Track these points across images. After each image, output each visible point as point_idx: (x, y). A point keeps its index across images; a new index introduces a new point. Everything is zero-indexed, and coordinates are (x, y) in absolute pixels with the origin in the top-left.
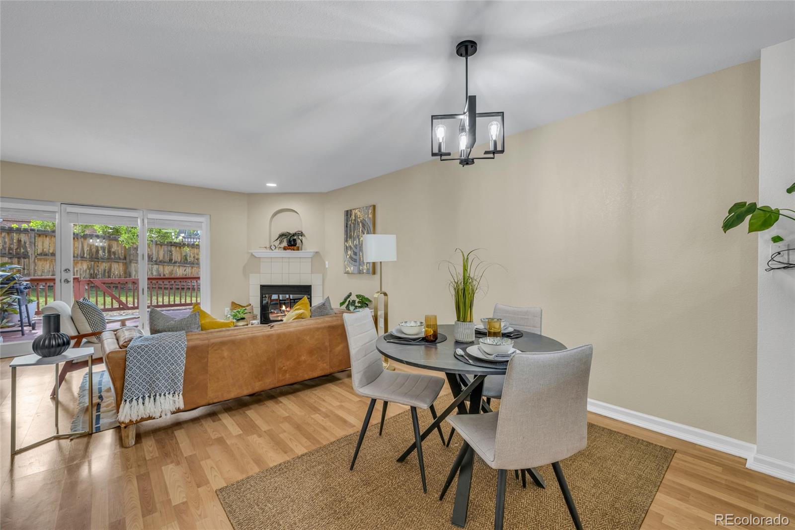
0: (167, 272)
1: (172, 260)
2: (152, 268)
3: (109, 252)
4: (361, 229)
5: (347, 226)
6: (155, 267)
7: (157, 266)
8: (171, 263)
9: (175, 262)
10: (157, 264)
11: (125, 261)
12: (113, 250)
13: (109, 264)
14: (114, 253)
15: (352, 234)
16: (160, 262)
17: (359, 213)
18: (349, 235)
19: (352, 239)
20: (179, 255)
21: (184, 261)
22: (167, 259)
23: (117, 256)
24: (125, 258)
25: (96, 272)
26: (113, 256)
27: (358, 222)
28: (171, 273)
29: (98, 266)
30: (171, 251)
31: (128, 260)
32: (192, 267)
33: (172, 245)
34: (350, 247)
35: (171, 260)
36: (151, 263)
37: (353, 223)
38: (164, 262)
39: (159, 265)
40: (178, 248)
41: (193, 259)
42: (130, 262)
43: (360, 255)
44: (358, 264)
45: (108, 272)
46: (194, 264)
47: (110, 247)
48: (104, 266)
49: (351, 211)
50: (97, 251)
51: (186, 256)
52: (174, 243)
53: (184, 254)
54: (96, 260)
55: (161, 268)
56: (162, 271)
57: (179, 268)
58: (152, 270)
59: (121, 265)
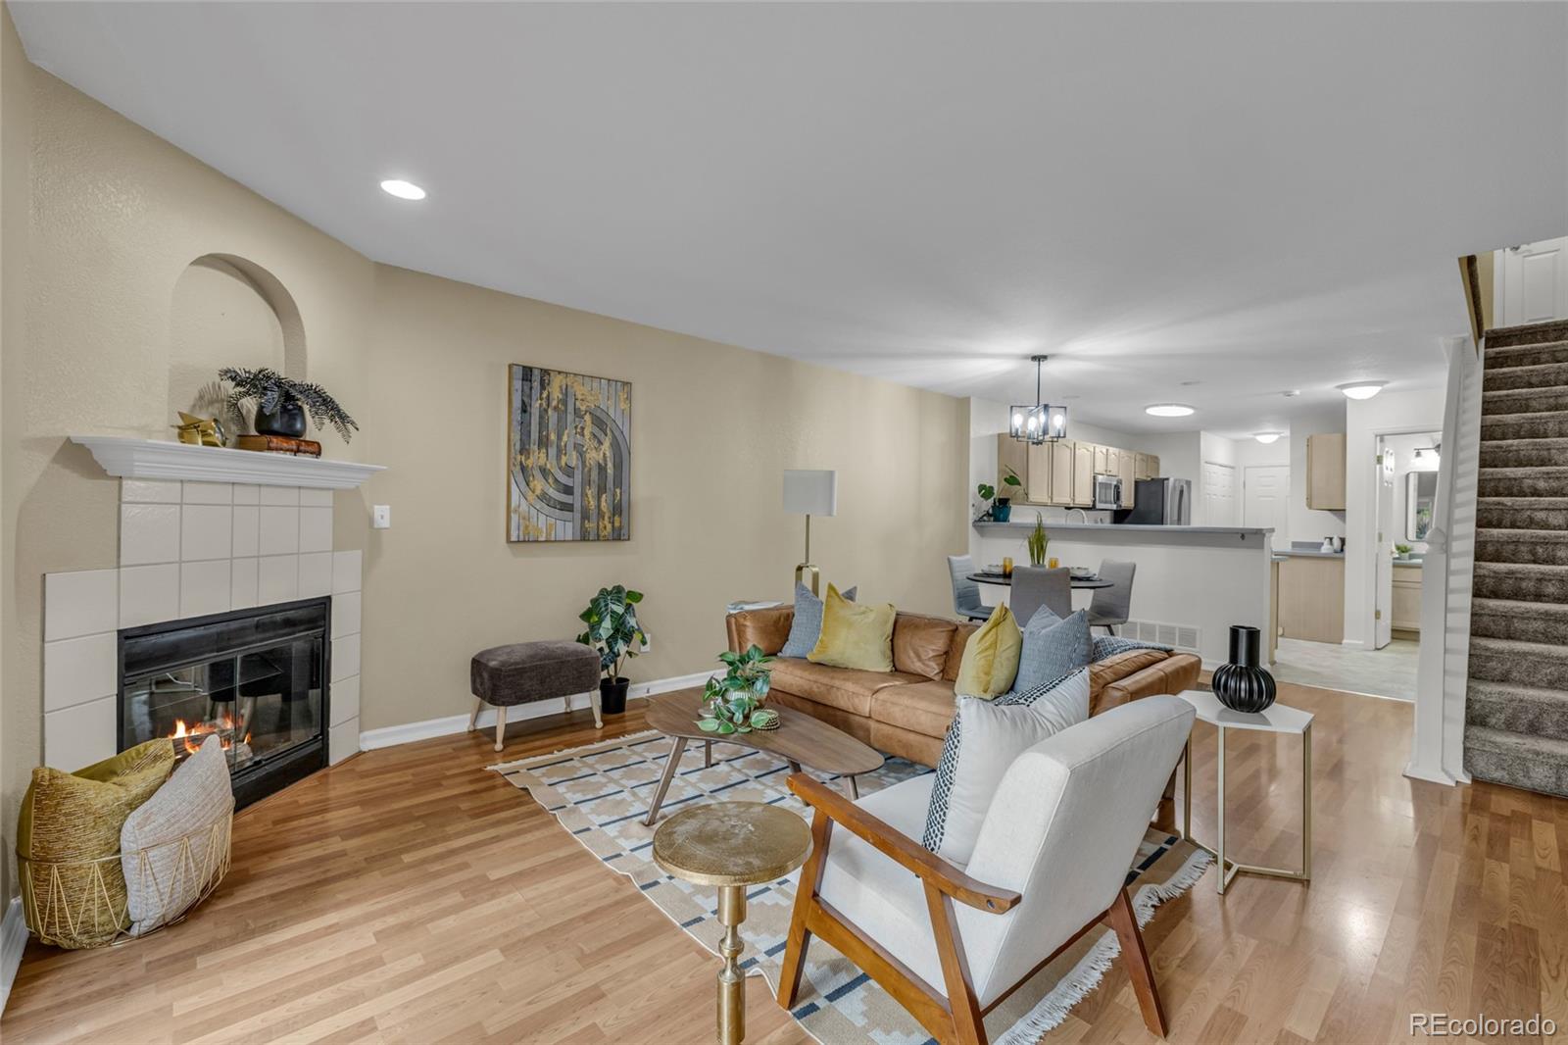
4: (587, 432)
5: (524, 410)
15: (553, 437)
17: (580, 390)
18: (535, 435)
19: (553, 451)
27: (576, 411)
34: (544, 472)
37: (556, 408)
43: (584, 495)
44: (578, 516)
49: (545, 372)
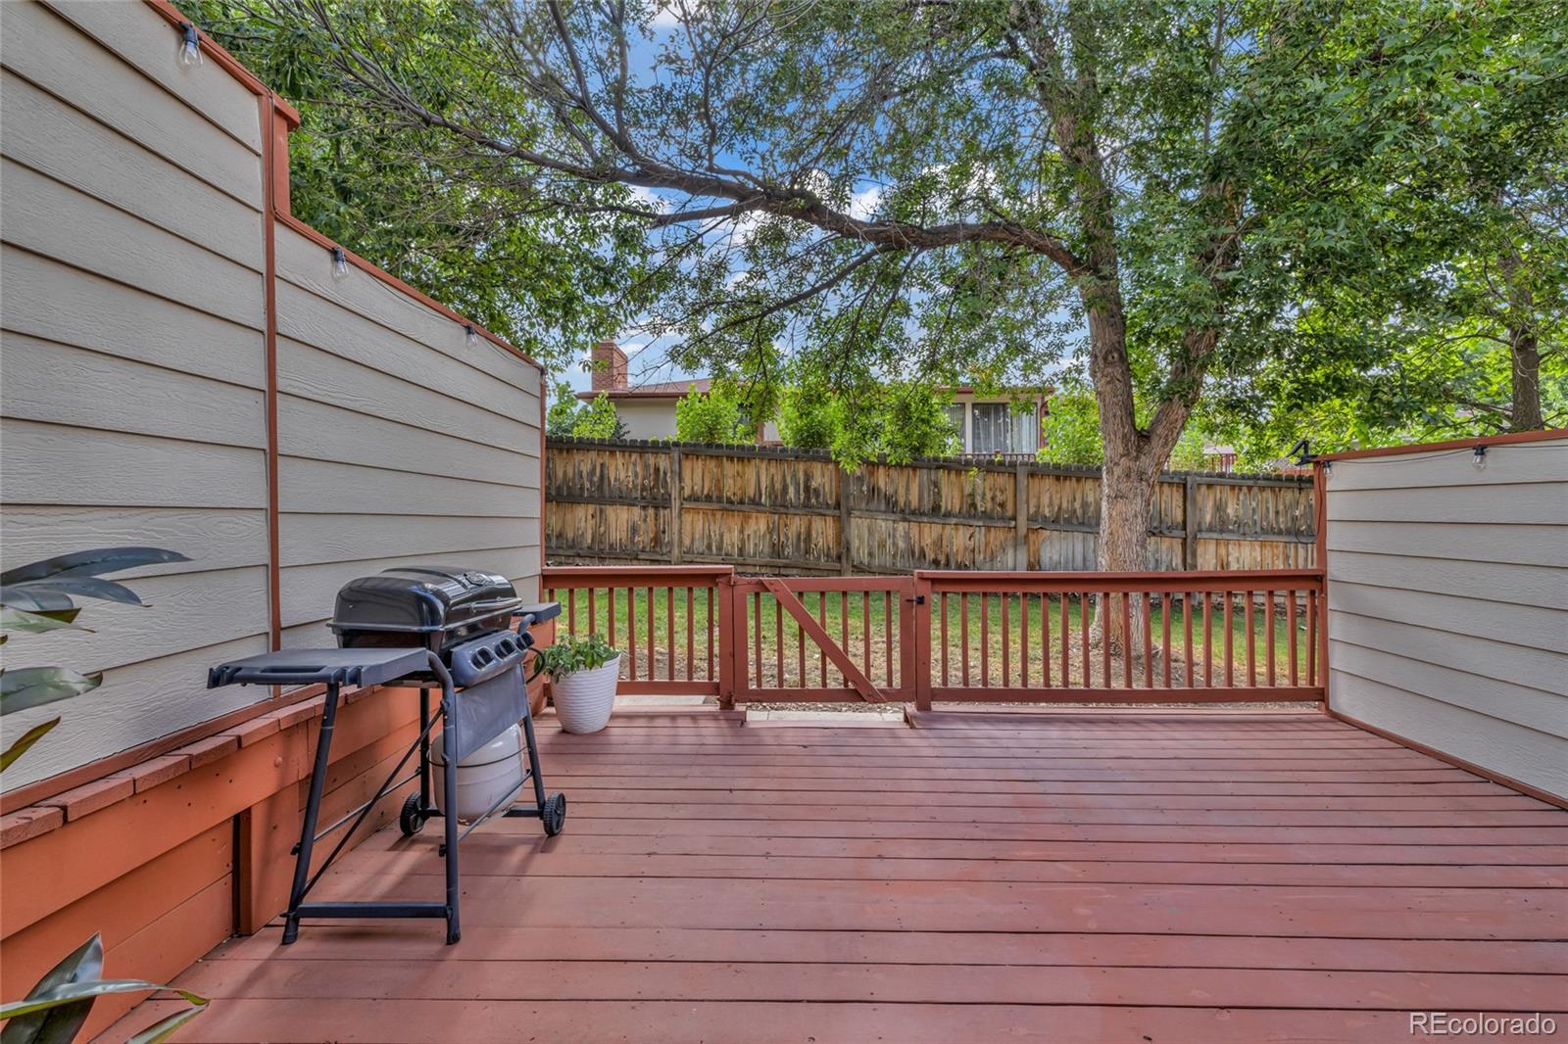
0: (929, 541)
1: (940, 507)
2: (895, 530)
3: (807, 488)
6: (901, 527)
7: (906, 524)
8: (937, 516)
9: (948, 515)
10: (904, 520)
11: (837, 512)
12: (814, 484)
13: (805, 519)
14: (816, 491)
16: (913, 513)
20: (956, 494)
21: (968, 512)
22: (927, 506)
23: (821, 499)
24: (838, 505)
25: (782, 539)
26: (813, 500)
28: (938, 543)
29: (786, 525)
30: (936, 484)
31: (843, 509)
32: (988, 528)
33: (938, 468)
35: (936, 509)
36: (893, 517)
38: (922, 514)
39: (909, 521)
40: (953, 475)
41: (989, 505)
42: (849, 514)
45: (805, 540)
46: (991, 518)
47: (808, 477)
48: (796, 525)
50: (785, 488)
51: (972, 495)
52: (945, 460)
53: (968, 490)
54: (782, 510)
55: (914, 528)
56: (917, 537)
57: (957, 530)
58: (894, 537)
59: (830, 520)
